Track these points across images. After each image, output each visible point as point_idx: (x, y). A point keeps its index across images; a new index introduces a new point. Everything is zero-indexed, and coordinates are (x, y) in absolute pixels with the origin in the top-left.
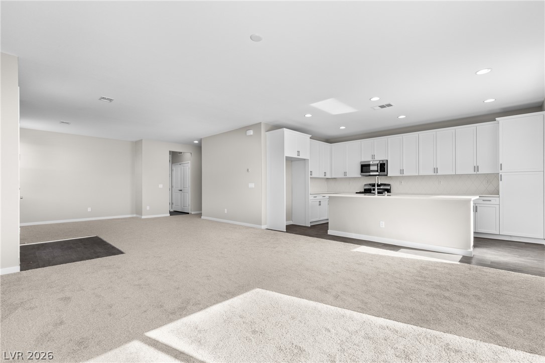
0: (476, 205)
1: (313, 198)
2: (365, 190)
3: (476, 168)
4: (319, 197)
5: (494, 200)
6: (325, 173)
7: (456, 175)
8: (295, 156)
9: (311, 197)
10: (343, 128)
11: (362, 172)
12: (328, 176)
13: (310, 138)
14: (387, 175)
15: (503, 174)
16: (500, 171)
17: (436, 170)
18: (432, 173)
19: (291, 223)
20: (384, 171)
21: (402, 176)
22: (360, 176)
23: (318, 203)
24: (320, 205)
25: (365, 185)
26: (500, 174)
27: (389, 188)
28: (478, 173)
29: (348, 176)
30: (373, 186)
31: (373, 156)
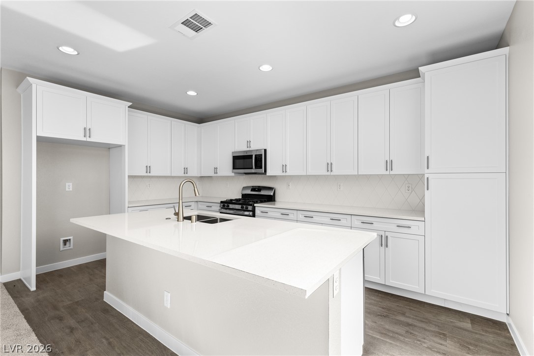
0: (387, 234)
2: (243, 195)
3: (389, 165)
5: (417, 227)
8: (81, 137)
10: (192, 93)
11: (234, 168)
13: (129, 107)
15: (431, 177)
16: (427, 171)
17: (329, 167)
18: (324, 172)
20: (261, 168)
21: (285, 176)
22: (233, 174)
25: (244, 188)
26: (426, 176)
27: (273, 194)
28: (392, 173)
29: (219, 173)
30: (252, 190)
31: (249, 143)
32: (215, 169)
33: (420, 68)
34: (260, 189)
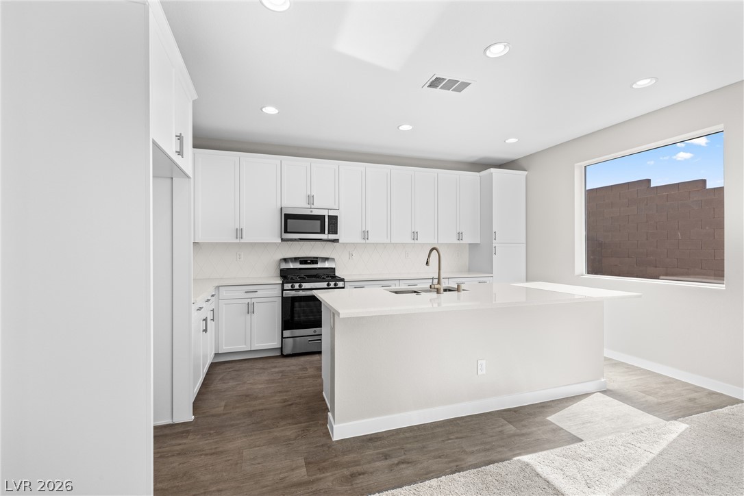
1: (196, 314)
3: (460, 236)
11: (284, 231)
14: (338, 241)
15: (497, 245)
20: (336, 233)
22: (278, 240)
26: (494, 245)
27: (333, 266)
28: (461, 242)
29: (247, 238)
30: (302, 263)
31: (310, 199)
32: (239, 233)
33: (492, 169)
34: (314, 261)
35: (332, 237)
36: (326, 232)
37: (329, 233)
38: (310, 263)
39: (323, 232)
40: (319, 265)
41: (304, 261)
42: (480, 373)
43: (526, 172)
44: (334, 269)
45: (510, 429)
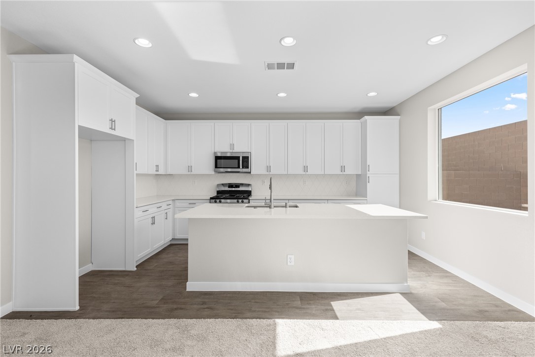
1: (141, 214)
2: (218, 192)
3: (343, 168)
4: (152, 210)
6: (157, 166)
7: (324, 175)
8: (105, 128)
9: (138, 213)
11: (216, 166)
12: (161, 172)
14: (250, 172)
15: (370, 176)
16: (368, 172)
19: (89, 268)
22: (213, 173)
23: (150, 221)
24: (153, 223)
25: (218, 185)
27: (250, 190)
28: (344, 173)
29: (194, 172)
30: (229, 187)
31: (232, 146)
32: (190, 168)
33: (365, 117)
34: (237, 186)
35: (245, 170)
36: (241, 167)
37: (243, 168)
38: (234, 187)
39: (239, 167)
40: (241, 189)
41: (231, 186)
42: (289, 264)
43: (399, 117)
44: (251, 191)
45: (298, 303)
